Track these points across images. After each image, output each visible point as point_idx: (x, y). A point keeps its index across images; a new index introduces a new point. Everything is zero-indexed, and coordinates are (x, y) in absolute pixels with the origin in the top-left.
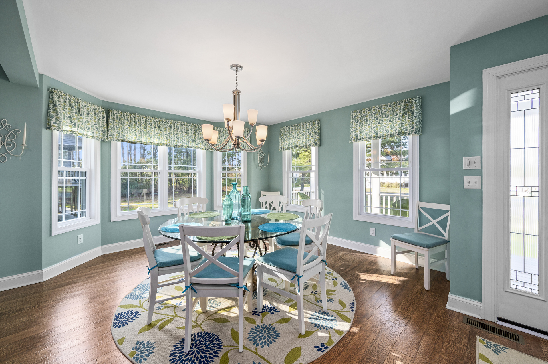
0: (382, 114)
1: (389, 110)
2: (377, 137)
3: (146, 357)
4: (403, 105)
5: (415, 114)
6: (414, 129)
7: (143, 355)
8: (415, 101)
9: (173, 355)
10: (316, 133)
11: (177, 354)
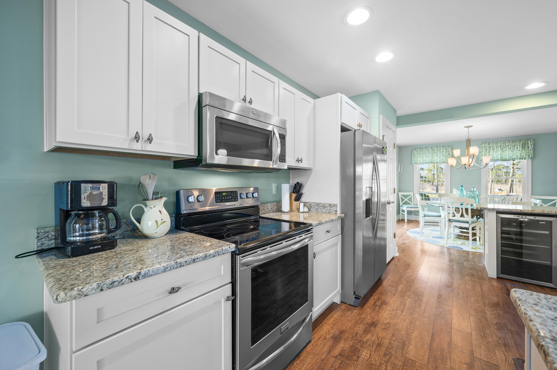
0: (506, 147)
1: (511, 145)
2: (502, 159)
4: (522, 143)
5: (530, 149)
6: (530, 157)
8: (530, 141)
10: (450, 154)
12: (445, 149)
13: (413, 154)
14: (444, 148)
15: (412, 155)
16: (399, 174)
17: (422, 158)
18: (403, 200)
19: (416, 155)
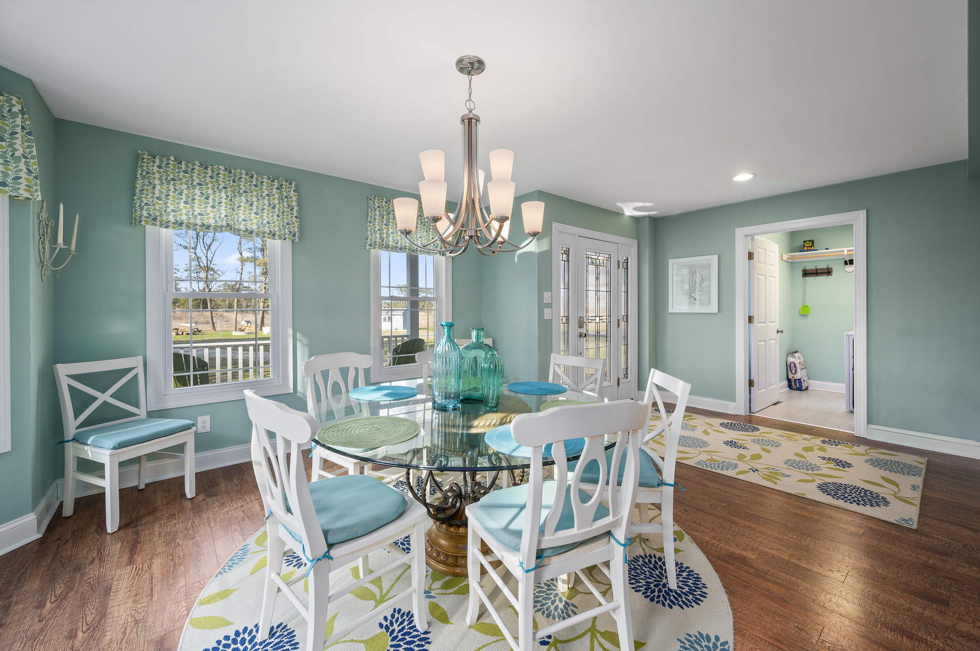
3: (713, 640)
7: (711, 645)
9: (688, 603)
11: (684, 599)
12: (277, 189)
13: (144, 178)
14: (273, 181)
15: (136, 178)
16: (57, 262)
17: (186, 203)
18: (81, 401)
19: (157, 182)
